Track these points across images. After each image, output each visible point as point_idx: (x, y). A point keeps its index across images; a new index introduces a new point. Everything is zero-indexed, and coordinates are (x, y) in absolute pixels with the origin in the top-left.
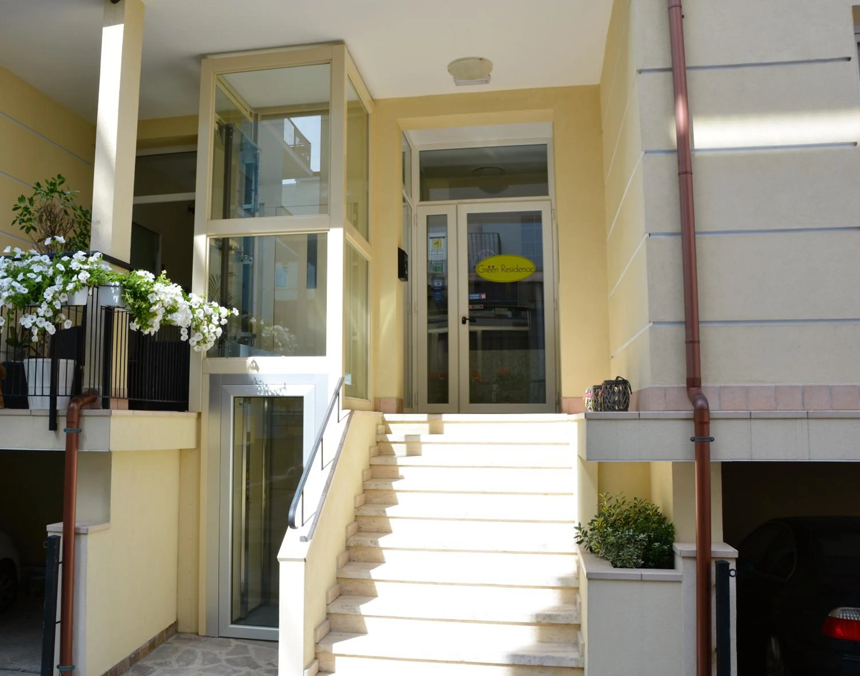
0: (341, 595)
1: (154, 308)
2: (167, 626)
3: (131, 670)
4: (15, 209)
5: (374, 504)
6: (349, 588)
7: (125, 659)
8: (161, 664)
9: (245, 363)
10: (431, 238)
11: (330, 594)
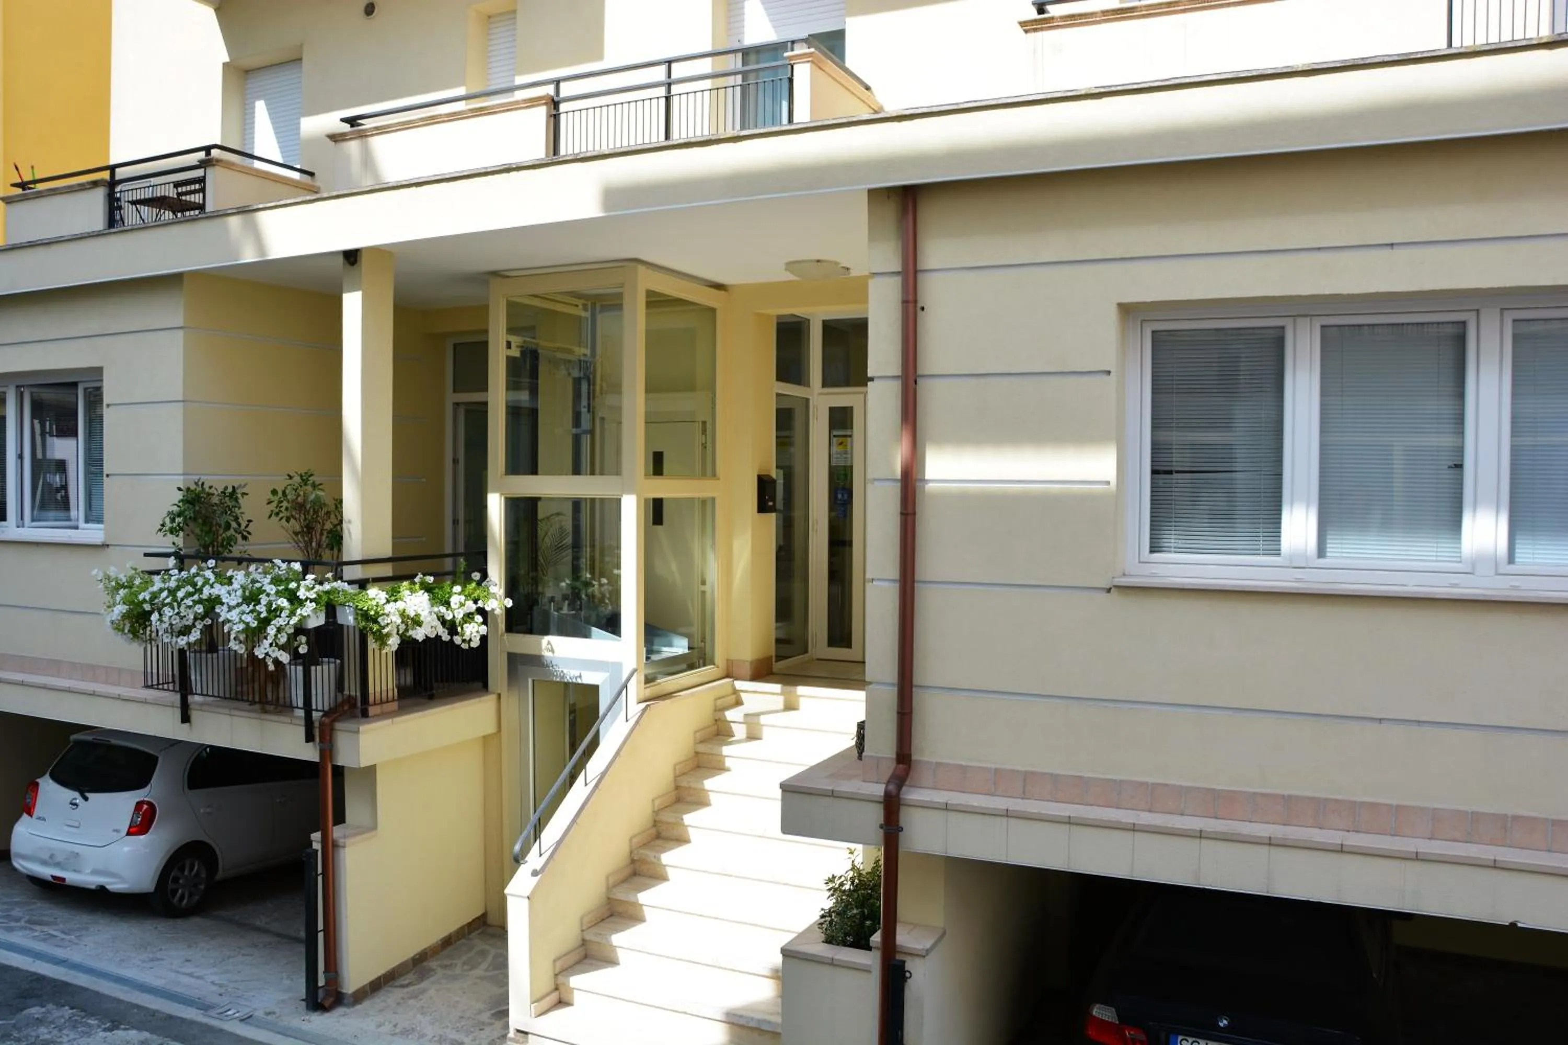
0: (611, 915)
1: (385, 631)
2: (470, 920)
3: (413, 972)
4: (269, 503)
5: (687, 802)
6: (620, 909)
7: (406, 961)
8: (445, 967)
9: (540, 644)
10: (834, 436)
11: (586, 920)
